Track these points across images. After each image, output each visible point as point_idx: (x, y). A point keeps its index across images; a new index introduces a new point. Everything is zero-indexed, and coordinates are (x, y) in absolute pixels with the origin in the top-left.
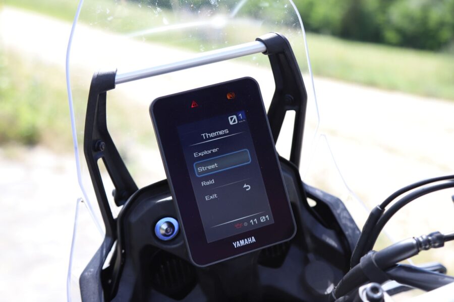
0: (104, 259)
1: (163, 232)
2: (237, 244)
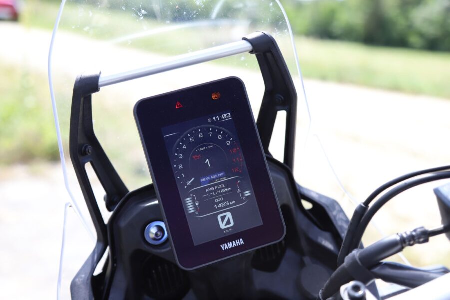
2: (225, 247)
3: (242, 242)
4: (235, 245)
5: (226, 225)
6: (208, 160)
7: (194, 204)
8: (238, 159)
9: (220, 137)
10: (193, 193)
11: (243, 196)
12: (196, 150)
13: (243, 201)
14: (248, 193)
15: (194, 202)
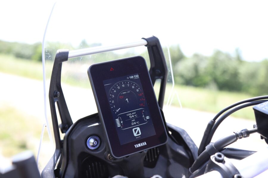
0: (56, 162)
1: (91, 144)
2: (137, 146)
3: (146, 144)
4: (142, 145)
5: (137, 134)
6: (127, 99)
7: (120, 122)
8: (142, 99)
9: (133, 87)
10: (120, 116)
11: (145, 118)
12: (120, 94)
13: (145, 122)
14: (148, 118)
15: (120, 121)
